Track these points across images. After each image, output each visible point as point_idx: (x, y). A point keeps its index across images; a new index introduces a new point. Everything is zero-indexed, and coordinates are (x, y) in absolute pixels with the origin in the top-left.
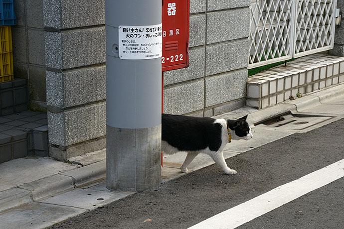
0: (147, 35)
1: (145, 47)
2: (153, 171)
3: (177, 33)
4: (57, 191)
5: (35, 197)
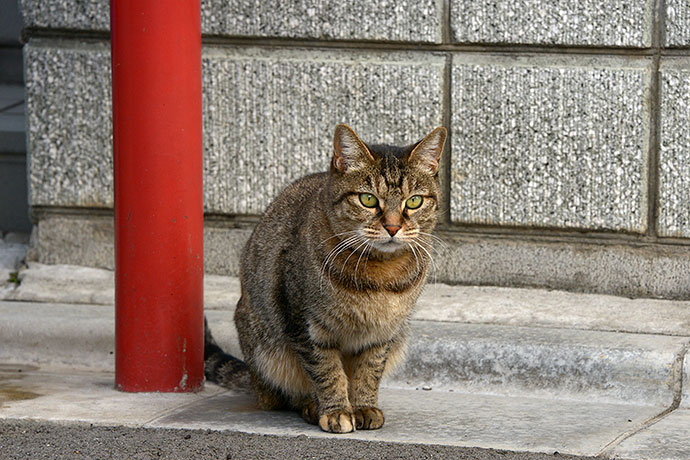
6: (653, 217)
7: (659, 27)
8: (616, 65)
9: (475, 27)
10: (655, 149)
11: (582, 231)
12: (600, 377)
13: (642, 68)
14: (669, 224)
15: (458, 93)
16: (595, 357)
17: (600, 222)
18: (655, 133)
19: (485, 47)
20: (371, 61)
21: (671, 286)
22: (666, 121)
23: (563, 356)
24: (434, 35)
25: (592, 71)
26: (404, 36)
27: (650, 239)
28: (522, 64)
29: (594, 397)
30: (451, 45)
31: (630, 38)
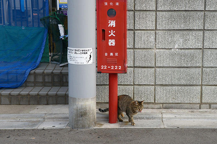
0: (75, 53)
1: (74, 58)
2: (79, 120)
3: (116, 54)
4: (59, 120)
5: (46, 119)
6: (155, 101)
7: (155, 83)
8: (151, 86)
9: (137, 83)
10: (155, 94)
11: (148, 103)
12: (155, 118)
13: (154, 87)
14: (156, 102)
15: (135, 89)
16: (154, 116)
17: (150, 102)
18: (155, 93)
19: (138, 85)
20: (126, 86)
21: (157, 108)
22: (156, 92)
23: (151, 116)
24: (133, 84)
25: (149, 87)
26: (129, 84)
27: (155, 103)
28: (141, 86)
29: (154, 120)
30: (134, 85)
31: (152, 84)
